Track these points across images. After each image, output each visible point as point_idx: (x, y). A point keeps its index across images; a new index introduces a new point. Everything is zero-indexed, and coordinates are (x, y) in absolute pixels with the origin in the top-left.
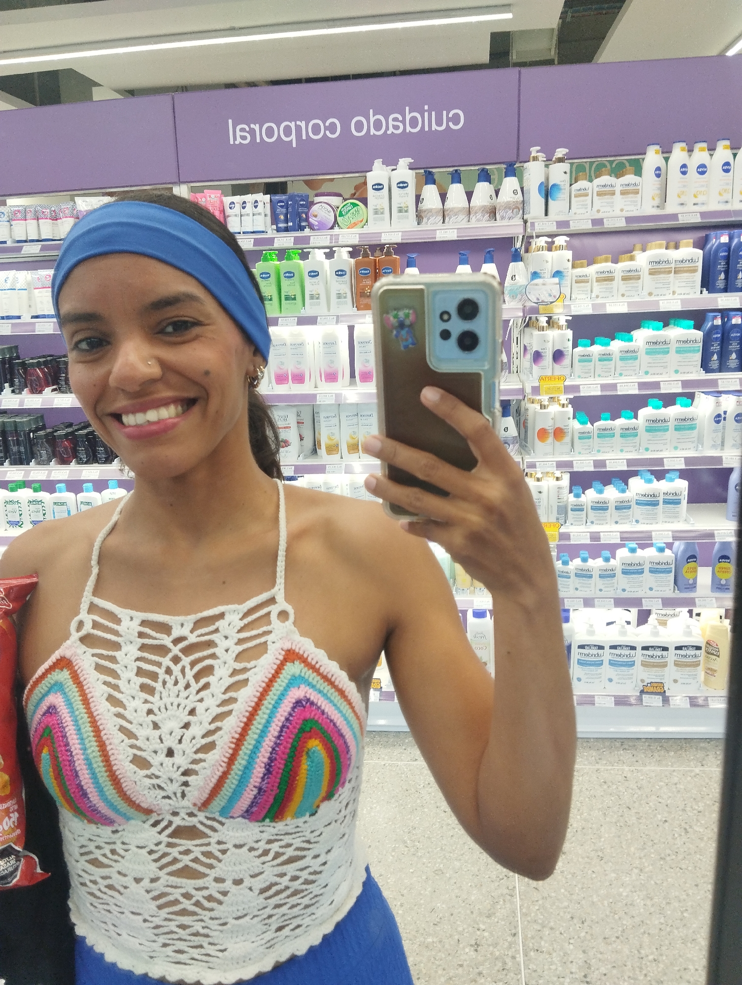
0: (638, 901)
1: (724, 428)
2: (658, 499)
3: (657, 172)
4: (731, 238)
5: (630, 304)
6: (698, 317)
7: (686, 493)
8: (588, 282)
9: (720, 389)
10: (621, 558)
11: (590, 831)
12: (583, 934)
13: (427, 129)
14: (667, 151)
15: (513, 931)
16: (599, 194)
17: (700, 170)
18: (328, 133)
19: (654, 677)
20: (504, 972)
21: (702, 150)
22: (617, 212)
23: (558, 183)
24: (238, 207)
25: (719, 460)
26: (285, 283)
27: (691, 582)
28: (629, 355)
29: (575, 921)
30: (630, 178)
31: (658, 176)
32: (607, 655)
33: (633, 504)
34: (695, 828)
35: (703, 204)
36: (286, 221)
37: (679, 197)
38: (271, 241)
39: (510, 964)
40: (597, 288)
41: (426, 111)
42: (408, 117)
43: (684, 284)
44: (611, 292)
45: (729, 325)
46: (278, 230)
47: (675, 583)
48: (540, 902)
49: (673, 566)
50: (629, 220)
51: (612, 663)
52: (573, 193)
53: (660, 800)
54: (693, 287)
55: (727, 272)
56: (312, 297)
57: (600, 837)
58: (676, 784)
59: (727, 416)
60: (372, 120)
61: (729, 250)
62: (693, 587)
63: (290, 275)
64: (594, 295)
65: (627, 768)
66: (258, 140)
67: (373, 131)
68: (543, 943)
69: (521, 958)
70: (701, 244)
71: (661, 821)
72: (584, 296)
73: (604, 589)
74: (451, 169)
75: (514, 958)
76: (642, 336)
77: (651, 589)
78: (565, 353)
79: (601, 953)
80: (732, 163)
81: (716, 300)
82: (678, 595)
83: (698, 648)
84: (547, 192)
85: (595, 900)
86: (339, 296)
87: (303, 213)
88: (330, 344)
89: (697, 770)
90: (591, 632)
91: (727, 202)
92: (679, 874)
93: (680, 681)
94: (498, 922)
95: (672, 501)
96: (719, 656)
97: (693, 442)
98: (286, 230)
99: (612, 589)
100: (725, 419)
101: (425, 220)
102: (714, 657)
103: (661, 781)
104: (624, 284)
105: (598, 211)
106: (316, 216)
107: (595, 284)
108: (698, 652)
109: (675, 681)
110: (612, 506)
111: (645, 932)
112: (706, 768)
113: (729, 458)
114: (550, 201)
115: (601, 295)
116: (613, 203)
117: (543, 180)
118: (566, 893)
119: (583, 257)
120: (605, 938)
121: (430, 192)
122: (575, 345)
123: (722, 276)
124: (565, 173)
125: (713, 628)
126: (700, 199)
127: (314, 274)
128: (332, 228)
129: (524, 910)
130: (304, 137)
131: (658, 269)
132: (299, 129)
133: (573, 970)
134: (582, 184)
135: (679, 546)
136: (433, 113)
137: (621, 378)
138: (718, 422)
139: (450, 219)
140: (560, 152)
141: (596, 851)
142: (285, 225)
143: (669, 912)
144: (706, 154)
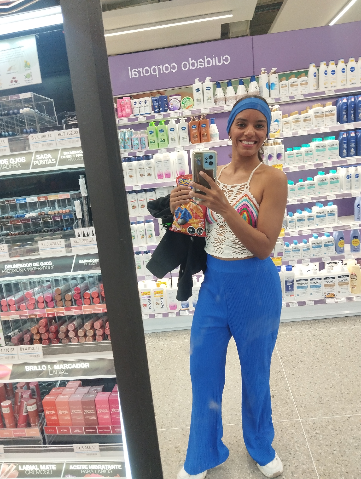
0: (337, 374)
1: (351, 181)
2: (326, 214)
3: (315, 75)
4: (348, 100)
5: (308, 131)
6: (336, 134)
7: (337, 210)
8: (289, 123)
9: (349, 164)
10: (312, 241)
11: (311, 353)
12: (316, 388)
13: (214, 65)
14: (318, 66)
15: (287, 390)
16: (291, 86)
17: (333, 72)
18: (172, 70)
19: (330, 291)
20: (287, 404)
21: (333, 64)
22: (300, 93)
23: (274, 82)
24: (138, 104)
25: (350, 194)
26: (160, 134)
27: (342, 249)
28: (309, 153)
29: (312, 384)
30: (303, 78)
31: (315, 76)
32: (309, 283)
33: (315, 217)
34: (355, 347)
35: (335, 87)
36: (159, 108)
37: (325, 84)
38: (153, 117)
39: (288, 401)
40: (293, 125)
41: (214, 57)
42: (206, 60)
43: (329, 121)
44: (299, 127)
45: (350, 136)
46: (155, 112)
47: (335, 250)
48: (296, 379)
49: (334, 243)
50: (305, 95)
51: (312, 287)
52: (281, 86)
53: (339, 339)
54: (333, 122)
55: (347, 115)
56: (172, 140)
57: (316, 354)
58: (344, 333)
59: (352, 176)
60: (191, 62)
61: (347, 105)
62: (343, 251)
63: (162, 131)
64: (292, 129)
65: (322, 330)
66: (142, 75)
67: (191, 68)
68: (300, 392)
69: (292, 398)
70: (335, 104)
71: (341, 346)
72: (287, 130)
73: (305, 256)
74: (227, 81)
75: (289, 398)
76: (314, 144)
77: (325, 253)
78: (282, 154)
79: (325, 393)
80: (345, 69)
81: (343, 126)
82: (337, 255)
83: (348, 276)
84: (270, 86)
85: (319, 376)
86: (184, 138)
87: (165, 104)
88: (181, 159)
89: (352, 327)
90: (302, 274)
91: (344, 85)
92: (352, 364)
93: (341, 291)
94: (280, 387)
95: (331, 214)
96: (356, 279)
97: (338, 188)
98: (159, 112)
99: (309, 255)
100: (351, 177)
101: (218, 103)
102: (355, 280)
103: (338, 333)
104: (305, 123)
105: (292, 93)
106: (172, 105)
107: (292, 124)
108: (348, 278)
109: (339, 292)
110: (306, 219)
111: (342, 385)
112: (356, 326)
113: (354, 193)
114: (271, 90)
115: (295, 128)
116: (297, 89)
117: (268, 82)
118: (306, 375)
119: (286, 114)
120: (325, 388)
121: (219, 91)
122: (286, 151)
123: (345, 116)
124: (277, 78)
125: (353, 267)
126: (334, 85)
127: (172, 130)
128: (179, 109)
129: (290, 382)
130: (162, 72)
131: (318, 115)
132: (159, 69)
133: (315, 400)
134: (284, 82)
135: (336, 234)
136: (217, 58)
137: (306, 163)
138: (348, 178)
139: (228, 101)
140: (274, 70)
141: (316, 359)
142: (158, 110)
143: (350, 377)
144: (334, 66)
